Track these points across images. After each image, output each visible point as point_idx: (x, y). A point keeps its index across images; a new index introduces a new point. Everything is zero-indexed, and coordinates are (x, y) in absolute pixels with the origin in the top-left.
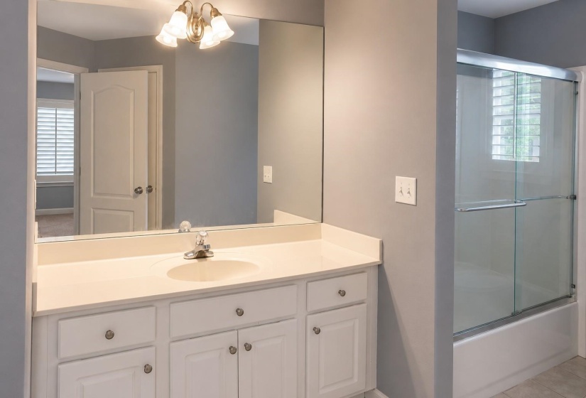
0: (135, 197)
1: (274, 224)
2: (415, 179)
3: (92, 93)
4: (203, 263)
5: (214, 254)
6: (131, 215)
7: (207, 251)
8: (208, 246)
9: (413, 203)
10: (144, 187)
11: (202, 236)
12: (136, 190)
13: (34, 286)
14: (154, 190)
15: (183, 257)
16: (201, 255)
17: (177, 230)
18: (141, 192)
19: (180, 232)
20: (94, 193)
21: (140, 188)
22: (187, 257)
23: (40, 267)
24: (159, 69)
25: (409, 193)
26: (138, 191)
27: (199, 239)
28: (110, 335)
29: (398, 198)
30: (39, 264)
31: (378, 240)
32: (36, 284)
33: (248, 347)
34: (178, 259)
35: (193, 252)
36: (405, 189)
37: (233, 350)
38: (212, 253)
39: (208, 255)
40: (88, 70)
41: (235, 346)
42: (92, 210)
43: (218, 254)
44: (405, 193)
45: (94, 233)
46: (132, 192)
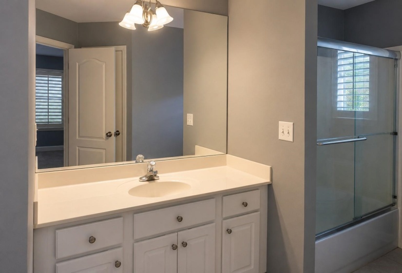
0: (107, 139)
1: (196, 156)
2: (292, 123)
3: (77, 64)
4: (152, 183)
5: (160, 178)
6: (104, 151)
7: (155, 175)
8: (156, 172)
9: (292, 140)
10: (113, 132)
11: (152, 165)
12: (107, 134)
13: (35, 205)
14: (121, 134)
15: (138, 180)
16: (151, 179)
17: (134, 162)
18: (110, 136)
19: (136, 162)
20: (79, 136)
21: (110, 132)
22: (142, 181)
23: (39, 190)
24: (124, 48)
25: (288, 133)
26: (109, 135)
27: (149, 167)
28: (92, 240)
29: (281, 137)
30: (39, 188)
31: (269, 167)
32: (37, 203)
33: (185, 244)
34: (135, 181)
35: (146, 176)
36: (286, 131)
37: (174, 247)
38: (158, 177)
39: (156, 178)
40: (73, 46)
41: (176, 244)
42: (77, 148)
43: (162, 177)
44: (286, 132)
45: (79, 165)
46: (104, 135)
